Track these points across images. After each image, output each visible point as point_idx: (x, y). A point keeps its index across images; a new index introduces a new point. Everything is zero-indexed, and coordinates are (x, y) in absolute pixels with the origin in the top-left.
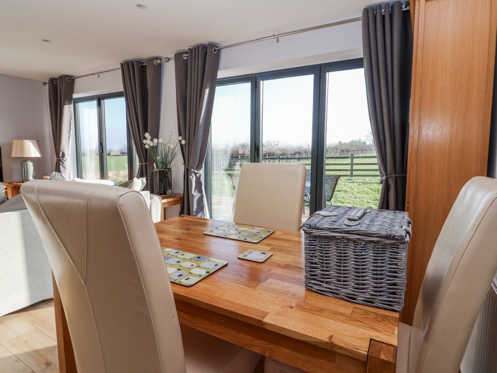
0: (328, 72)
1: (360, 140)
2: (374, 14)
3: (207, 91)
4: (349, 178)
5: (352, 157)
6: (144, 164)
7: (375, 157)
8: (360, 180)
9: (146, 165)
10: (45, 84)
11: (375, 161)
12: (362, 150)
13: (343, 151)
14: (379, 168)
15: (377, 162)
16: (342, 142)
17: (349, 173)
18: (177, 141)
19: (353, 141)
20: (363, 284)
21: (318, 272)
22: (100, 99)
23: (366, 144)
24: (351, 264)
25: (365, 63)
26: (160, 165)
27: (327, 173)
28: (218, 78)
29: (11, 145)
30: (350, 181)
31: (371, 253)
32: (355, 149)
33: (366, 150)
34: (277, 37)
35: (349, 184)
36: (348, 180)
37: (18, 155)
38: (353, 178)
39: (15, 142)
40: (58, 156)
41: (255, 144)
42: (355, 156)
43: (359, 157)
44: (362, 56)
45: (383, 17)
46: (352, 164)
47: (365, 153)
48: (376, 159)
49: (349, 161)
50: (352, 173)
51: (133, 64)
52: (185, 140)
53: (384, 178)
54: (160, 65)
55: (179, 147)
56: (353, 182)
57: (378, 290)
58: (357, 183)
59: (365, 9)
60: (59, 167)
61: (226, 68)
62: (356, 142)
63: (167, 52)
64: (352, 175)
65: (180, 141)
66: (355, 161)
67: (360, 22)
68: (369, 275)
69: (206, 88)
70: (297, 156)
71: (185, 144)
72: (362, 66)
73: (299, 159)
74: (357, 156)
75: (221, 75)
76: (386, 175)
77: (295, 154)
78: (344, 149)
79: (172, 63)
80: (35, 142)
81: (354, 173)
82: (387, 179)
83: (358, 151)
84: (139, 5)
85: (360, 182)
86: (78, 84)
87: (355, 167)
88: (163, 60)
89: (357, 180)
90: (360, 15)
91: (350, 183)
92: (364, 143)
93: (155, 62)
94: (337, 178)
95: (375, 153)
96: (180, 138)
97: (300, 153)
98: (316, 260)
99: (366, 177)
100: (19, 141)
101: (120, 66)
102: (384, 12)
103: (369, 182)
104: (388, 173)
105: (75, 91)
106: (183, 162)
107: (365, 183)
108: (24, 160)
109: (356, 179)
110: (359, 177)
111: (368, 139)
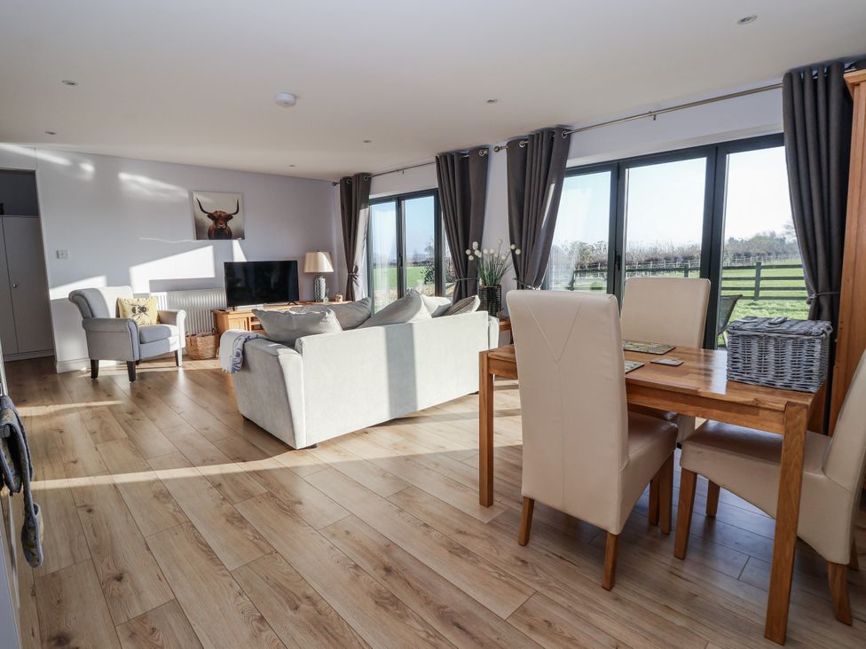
0: (729, 153)
1: (773, 234)
2: (801, 79)
3: (553, 186)
4: (752, 301)
5: (759, 267)
6: (463, 279)
7: (799, 266)
8: (773, 306)
9: (466, 281)
10: (336, 184)
11: (800, 272)
12: (777, 254)
13: (739, 255)
14: (807, 284)
15: (803, 275)
16: (736, 238)
17: (752, 293)
18: (509, 250)
19: (758, 238)
20: (782, 373)
21: (739, 365)
22: (399, 199)
23: (786, 241)
24: (771, 357)
25: (787, 139)
26: (488, 281)
27: (724, 293)
28: (567, 166)
29: (304, 258)
30: (754, 306)
31: (790, 347)
32: (763, 252)
33: (785, 253)
34: (653, 115)
35: (751, 311)
36: (750, 305)
37: (312, 271)
38: (760, 302)
39: (308, 255)
40: (350, 270)
41: (616, 252)
42: (763, 264)
43: (771, 267)
44: (782, 131)
45: (815, 83)
46: (758, 279)
47: (785, 258)
48: (802, 269)
49: (752, 273)
50: (757, 294)
51: (452, 157)
52: (521, 249)
53: (814, 296)
54: (487, 157)
55: (510, 257)
56: (761, 309)
57: (796, 377)
58: (767, 309)
59: (787, 74)
60: (352, 283)
61: (578, 156)
62: (765, 238)
63: (497, 140)
64: (756, 297)
65: (513, 251)
66: (764, 273)
67: (780, 90)
68: (788, 365)
69: (551, 183)
70: (651, 266)
71: (521, 255)
72: (781, 144)
73: (654, 271)
74: (768, 264)
75: (570, 163)
76: (817, 292)
77: (648, 261)
78: (740, 252)
79: (503, 154)
80: (328, 254)
81: (762, 293)
82: (817, 298)
83: (769, 254)
84: (490, 101)
85: (773, 309)
86: (375, 182)
87: (763, 284)
88: (492, 149)
89: (767, 305)
90: (780, 80)
91: (754, 309)
92: (782, 240)
93: (480, 153)
94: (735, 300)
95: (799, 260)
96: (513, 247)
97: (656, 260)
98: (737, 355)
99: (784, 301)
100: (313, 254)
101: (434, 160)
102: (816, 75)
103: (791, 308)
104: (820, 290)
105: (372, 191)
106: (515, 277)
107: (782, 310)
108: (316, 276)
109: (765, 304)
110: (771, 301)
111: (789, 233)
